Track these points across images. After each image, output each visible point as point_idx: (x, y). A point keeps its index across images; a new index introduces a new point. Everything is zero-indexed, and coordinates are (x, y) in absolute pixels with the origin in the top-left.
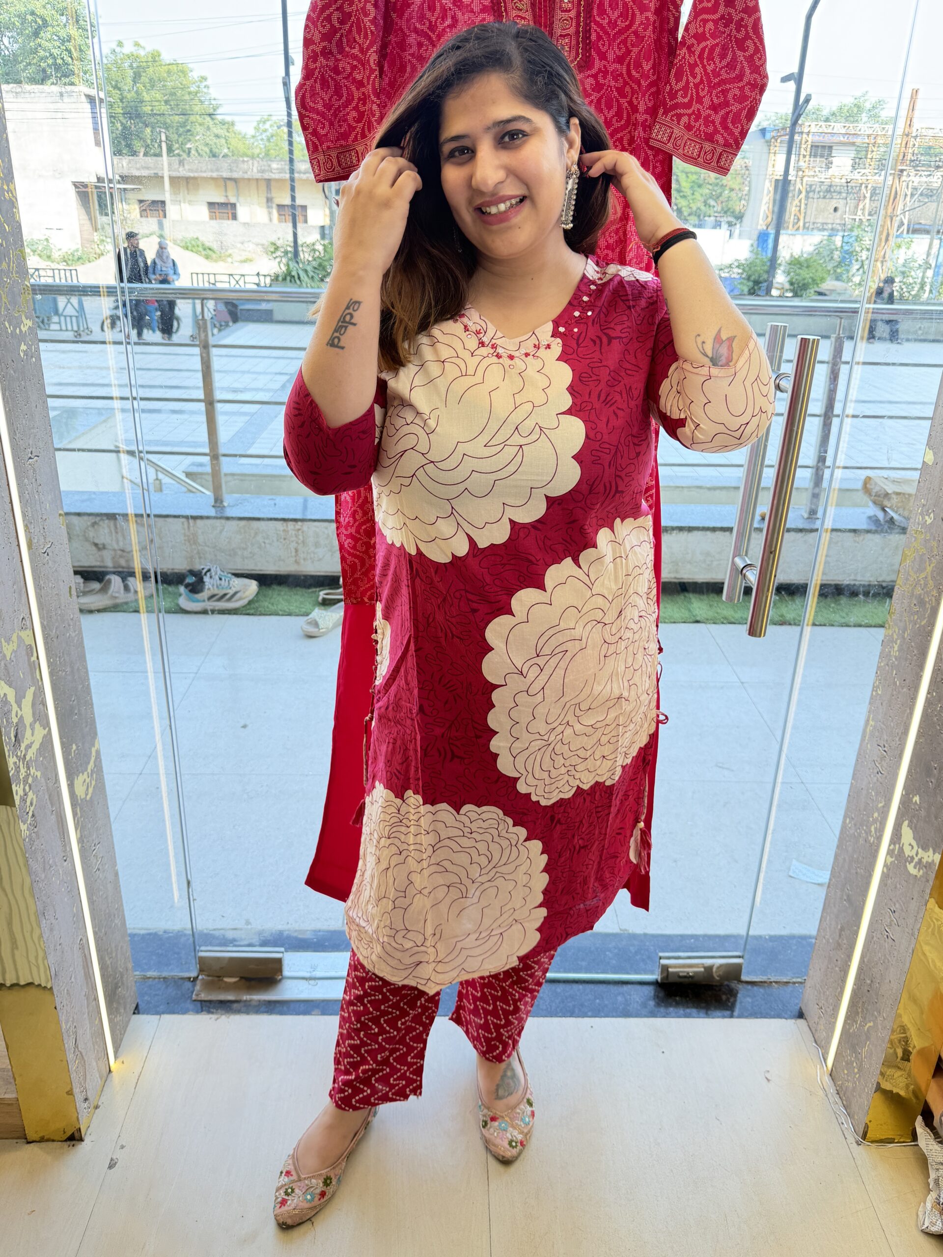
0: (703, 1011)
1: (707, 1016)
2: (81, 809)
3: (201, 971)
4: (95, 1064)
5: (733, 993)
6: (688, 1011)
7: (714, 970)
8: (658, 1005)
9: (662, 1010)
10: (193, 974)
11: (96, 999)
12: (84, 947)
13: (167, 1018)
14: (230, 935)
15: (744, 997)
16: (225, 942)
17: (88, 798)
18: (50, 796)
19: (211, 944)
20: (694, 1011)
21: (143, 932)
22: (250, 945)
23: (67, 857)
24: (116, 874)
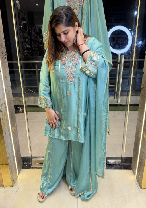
4: (15, 175)
7: (116, 162)
8: (107, 168)
11: (15, 164)
12: (13, 155)
13: (27, 170)
14: (38, 157)
17: (14, 131)
18: (8, 129)
21: (24, 157)
22: (41, 158)
23: (11, 140)
24: (19, 145)
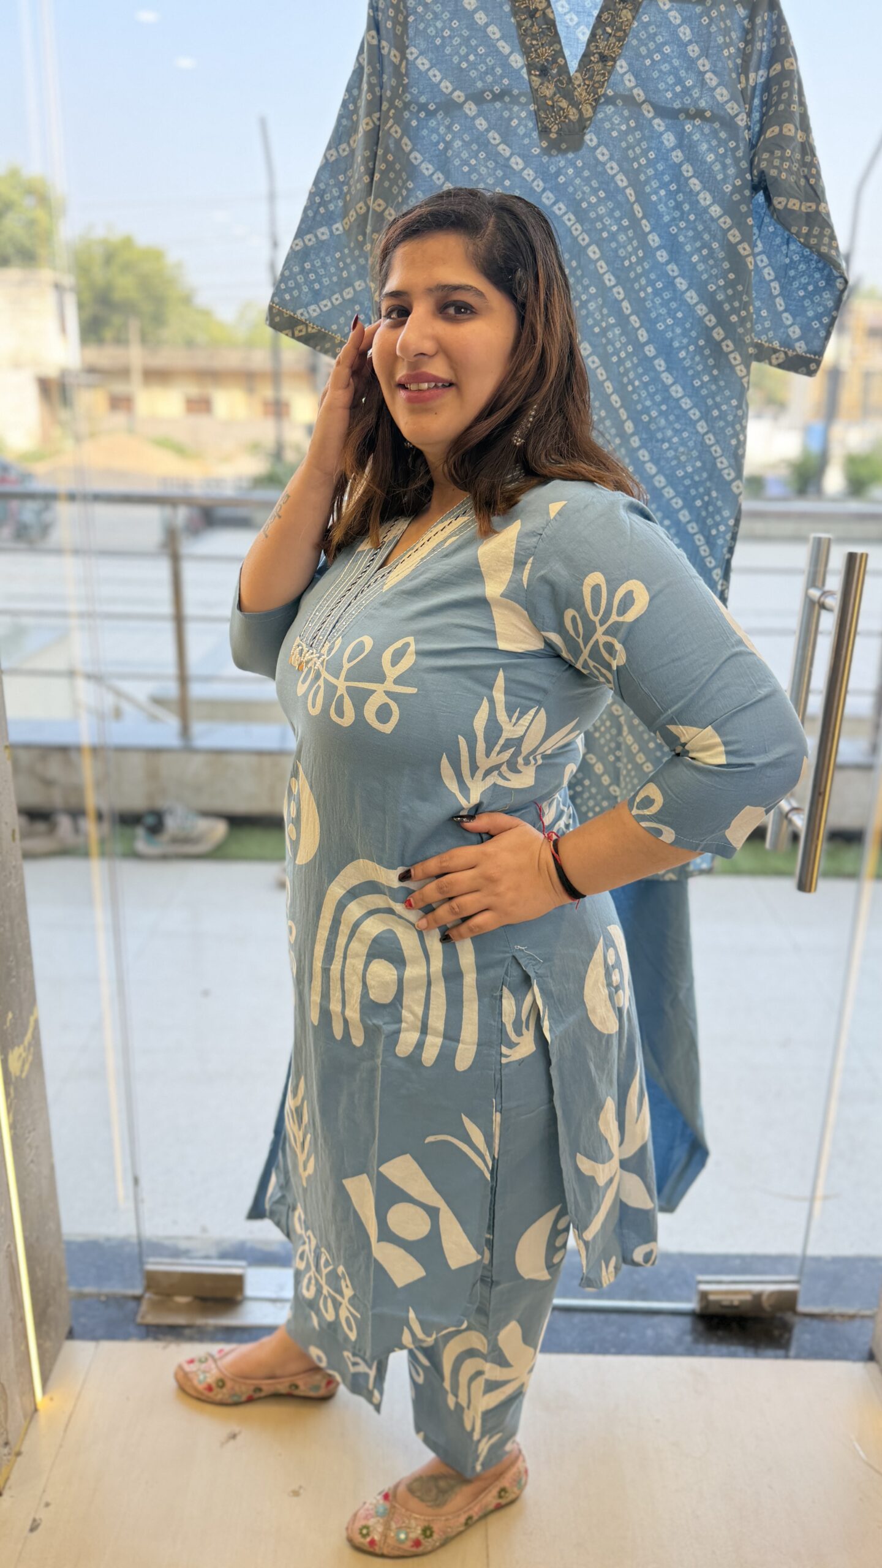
0: (751, 1351)
1: (757, 1355)
2: (16, 1089)
3: (148, 1288)
4: (17, 1399)
5: (787, 1328)
6: (733, 1348)
7: (764, 1298)
8: (696, 1341)
9: (701, 1347)
10: (138, 1291)
11: (23, 1319)
12: (12, 1255)
13: (106, 1346)
14: (183, 1245)
15: (801, 1334)
16: (177, 1253)
17: (24, 1075)
19: (161, 1255)
20: (740, 1349)
21: (80, 1239)
22: (207, 1257)
24: (52, 1168)
